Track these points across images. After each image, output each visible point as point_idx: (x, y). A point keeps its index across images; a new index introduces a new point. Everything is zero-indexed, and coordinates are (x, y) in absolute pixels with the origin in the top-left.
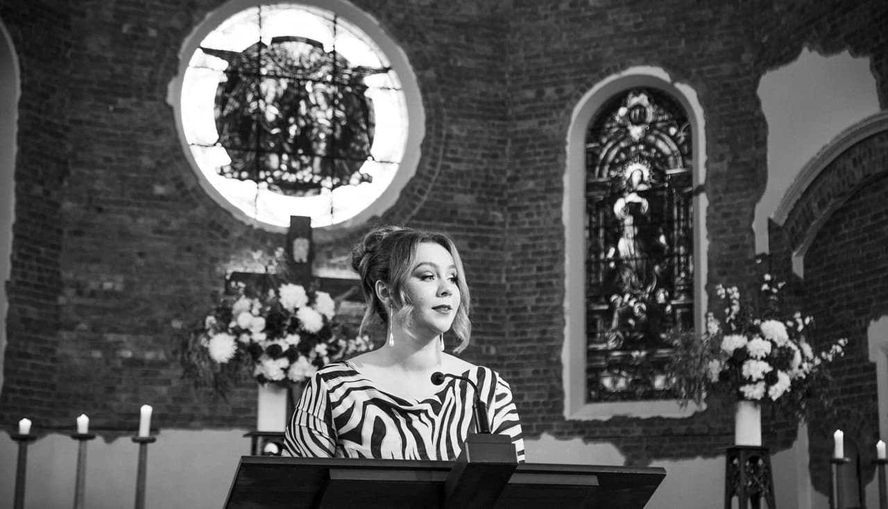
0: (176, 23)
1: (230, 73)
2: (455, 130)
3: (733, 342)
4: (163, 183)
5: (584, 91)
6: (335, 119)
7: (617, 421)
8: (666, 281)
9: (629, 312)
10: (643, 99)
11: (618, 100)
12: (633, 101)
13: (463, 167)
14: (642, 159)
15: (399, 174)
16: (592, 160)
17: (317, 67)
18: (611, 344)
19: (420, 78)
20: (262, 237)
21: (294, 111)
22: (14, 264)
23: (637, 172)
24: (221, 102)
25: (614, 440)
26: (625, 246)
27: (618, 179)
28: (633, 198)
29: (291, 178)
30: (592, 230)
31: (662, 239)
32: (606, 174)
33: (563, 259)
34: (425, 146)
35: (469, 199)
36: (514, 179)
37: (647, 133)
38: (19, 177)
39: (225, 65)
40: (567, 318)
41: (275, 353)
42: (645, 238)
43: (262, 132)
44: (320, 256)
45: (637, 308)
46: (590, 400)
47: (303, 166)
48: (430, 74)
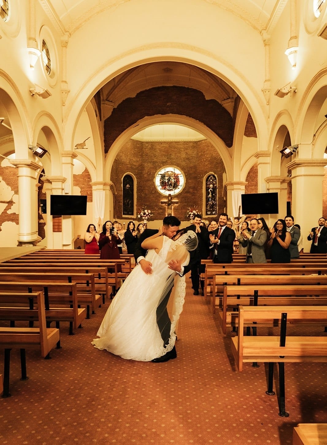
0: (154, 172)
1: (162, 177)
2: (190, 181)
3: (190, 213)
4: (153, 191)
5: (205, 175)
6: (174, 181)
7: (208, 218)
8: (214, 200)
9: (210, 204)
10: (212, 176)
11: (209, 176)
12: (211, 176)
13: (191, 186)
14: (212, 184)
15: (183, 187)
16: (207, 184)
17: (172, 174)
18: (208, 208)
19: (185, 175)
20: (165, 197)
21: (169, 181)
22: (137, 203)
23: (211, 186)
24: (160, 180)
25: (208, 220)
26: (210, 195)
27: (209, 187)
28: (211, 189)
29: (169, 189)
30: (206, 193)
31: (214, 195)
32: (208, 186)
33: (202, 197)
34: (186, 184)
35: (192, 190)
36: (198, 187)
37: (212, 180)
38: (137, 193)
39: (161, 176)
40: (203, 205)
41: (144, 216)
42: (212, 194)
43: (165, 184)
44: (173, 199)
45: (211, 203)
46: (206, 215)
47: (171, 187)
48: (186, 174)
